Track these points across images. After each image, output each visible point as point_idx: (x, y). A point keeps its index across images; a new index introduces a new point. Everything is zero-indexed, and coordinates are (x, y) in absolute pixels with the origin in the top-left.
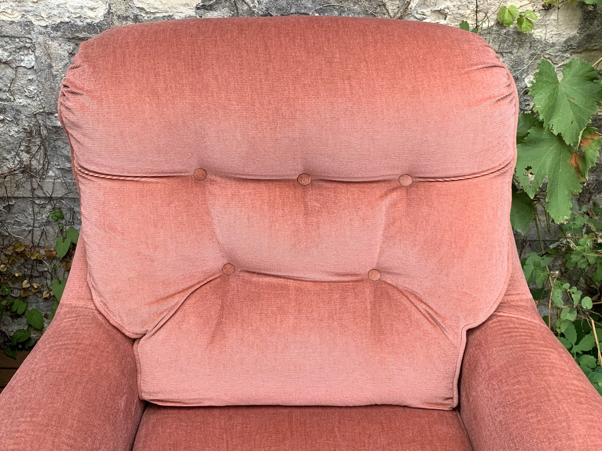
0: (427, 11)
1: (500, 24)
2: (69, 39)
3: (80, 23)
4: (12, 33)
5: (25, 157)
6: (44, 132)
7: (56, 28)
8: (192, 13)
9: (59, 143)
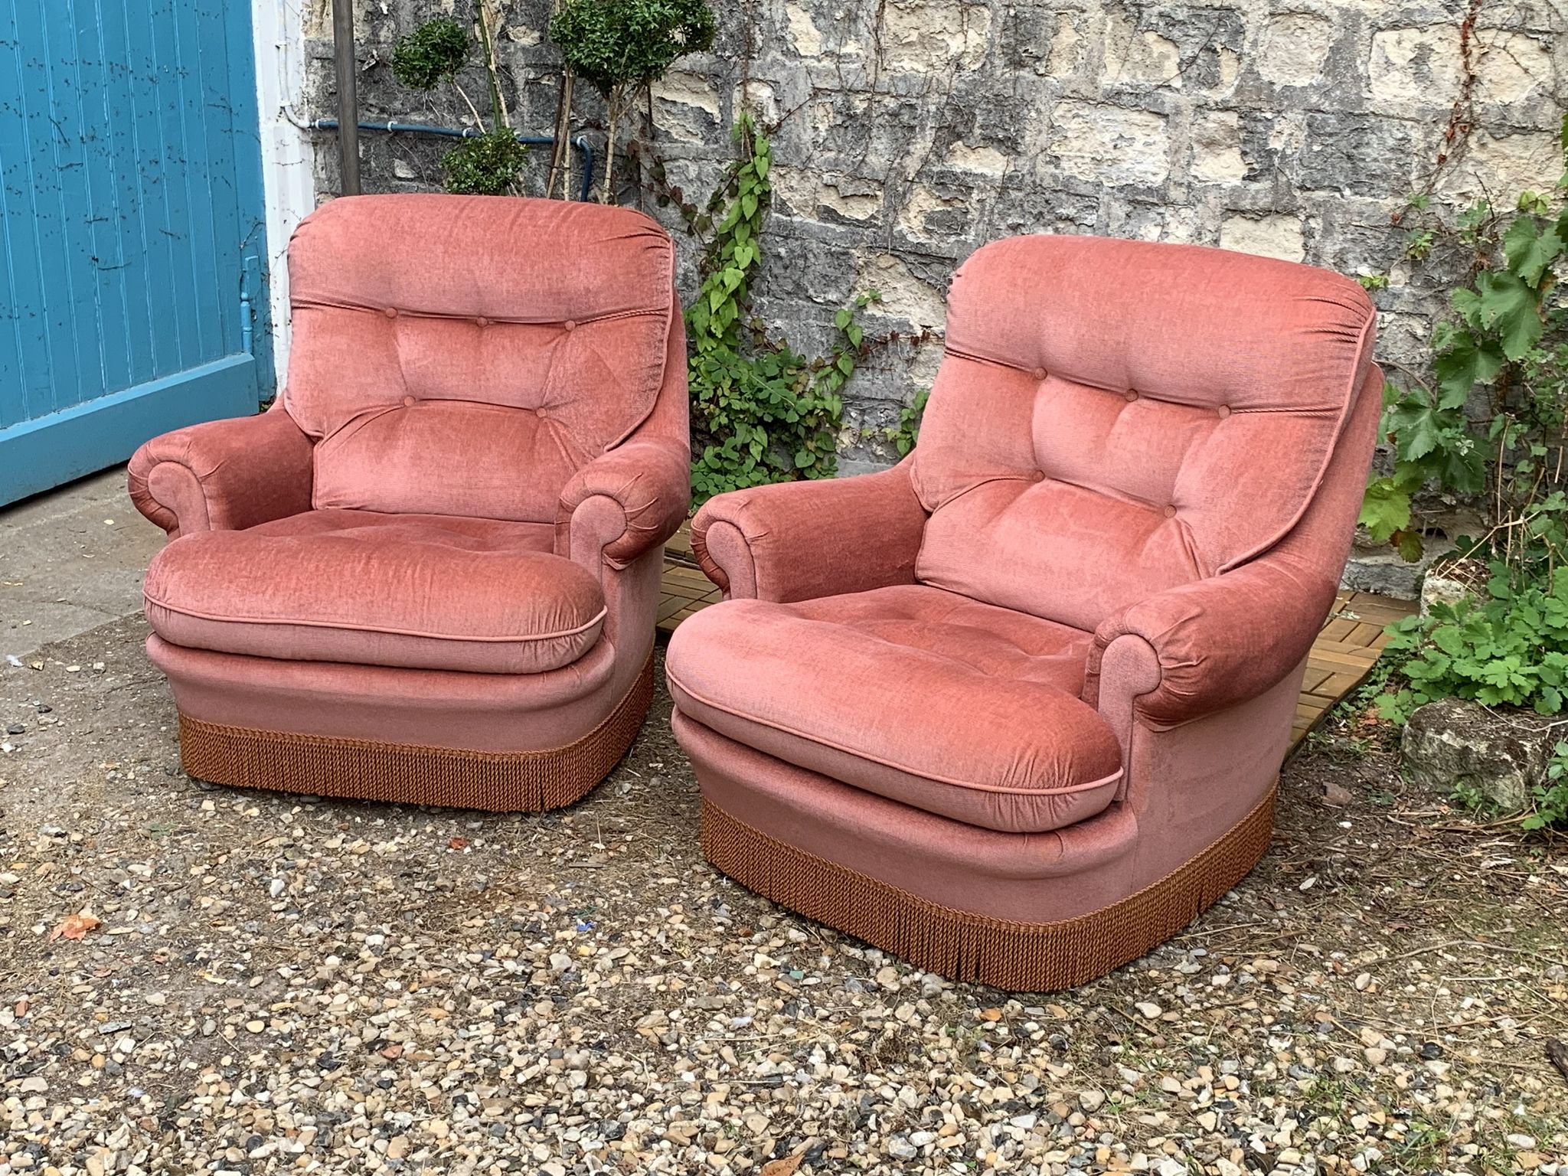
0: (1453, 194)
1: (1522, 209)
2: (1130, 202)
3: (1141, 186)
4: (1083, 192)
7: (1121, 189)
8: (1237, 182)
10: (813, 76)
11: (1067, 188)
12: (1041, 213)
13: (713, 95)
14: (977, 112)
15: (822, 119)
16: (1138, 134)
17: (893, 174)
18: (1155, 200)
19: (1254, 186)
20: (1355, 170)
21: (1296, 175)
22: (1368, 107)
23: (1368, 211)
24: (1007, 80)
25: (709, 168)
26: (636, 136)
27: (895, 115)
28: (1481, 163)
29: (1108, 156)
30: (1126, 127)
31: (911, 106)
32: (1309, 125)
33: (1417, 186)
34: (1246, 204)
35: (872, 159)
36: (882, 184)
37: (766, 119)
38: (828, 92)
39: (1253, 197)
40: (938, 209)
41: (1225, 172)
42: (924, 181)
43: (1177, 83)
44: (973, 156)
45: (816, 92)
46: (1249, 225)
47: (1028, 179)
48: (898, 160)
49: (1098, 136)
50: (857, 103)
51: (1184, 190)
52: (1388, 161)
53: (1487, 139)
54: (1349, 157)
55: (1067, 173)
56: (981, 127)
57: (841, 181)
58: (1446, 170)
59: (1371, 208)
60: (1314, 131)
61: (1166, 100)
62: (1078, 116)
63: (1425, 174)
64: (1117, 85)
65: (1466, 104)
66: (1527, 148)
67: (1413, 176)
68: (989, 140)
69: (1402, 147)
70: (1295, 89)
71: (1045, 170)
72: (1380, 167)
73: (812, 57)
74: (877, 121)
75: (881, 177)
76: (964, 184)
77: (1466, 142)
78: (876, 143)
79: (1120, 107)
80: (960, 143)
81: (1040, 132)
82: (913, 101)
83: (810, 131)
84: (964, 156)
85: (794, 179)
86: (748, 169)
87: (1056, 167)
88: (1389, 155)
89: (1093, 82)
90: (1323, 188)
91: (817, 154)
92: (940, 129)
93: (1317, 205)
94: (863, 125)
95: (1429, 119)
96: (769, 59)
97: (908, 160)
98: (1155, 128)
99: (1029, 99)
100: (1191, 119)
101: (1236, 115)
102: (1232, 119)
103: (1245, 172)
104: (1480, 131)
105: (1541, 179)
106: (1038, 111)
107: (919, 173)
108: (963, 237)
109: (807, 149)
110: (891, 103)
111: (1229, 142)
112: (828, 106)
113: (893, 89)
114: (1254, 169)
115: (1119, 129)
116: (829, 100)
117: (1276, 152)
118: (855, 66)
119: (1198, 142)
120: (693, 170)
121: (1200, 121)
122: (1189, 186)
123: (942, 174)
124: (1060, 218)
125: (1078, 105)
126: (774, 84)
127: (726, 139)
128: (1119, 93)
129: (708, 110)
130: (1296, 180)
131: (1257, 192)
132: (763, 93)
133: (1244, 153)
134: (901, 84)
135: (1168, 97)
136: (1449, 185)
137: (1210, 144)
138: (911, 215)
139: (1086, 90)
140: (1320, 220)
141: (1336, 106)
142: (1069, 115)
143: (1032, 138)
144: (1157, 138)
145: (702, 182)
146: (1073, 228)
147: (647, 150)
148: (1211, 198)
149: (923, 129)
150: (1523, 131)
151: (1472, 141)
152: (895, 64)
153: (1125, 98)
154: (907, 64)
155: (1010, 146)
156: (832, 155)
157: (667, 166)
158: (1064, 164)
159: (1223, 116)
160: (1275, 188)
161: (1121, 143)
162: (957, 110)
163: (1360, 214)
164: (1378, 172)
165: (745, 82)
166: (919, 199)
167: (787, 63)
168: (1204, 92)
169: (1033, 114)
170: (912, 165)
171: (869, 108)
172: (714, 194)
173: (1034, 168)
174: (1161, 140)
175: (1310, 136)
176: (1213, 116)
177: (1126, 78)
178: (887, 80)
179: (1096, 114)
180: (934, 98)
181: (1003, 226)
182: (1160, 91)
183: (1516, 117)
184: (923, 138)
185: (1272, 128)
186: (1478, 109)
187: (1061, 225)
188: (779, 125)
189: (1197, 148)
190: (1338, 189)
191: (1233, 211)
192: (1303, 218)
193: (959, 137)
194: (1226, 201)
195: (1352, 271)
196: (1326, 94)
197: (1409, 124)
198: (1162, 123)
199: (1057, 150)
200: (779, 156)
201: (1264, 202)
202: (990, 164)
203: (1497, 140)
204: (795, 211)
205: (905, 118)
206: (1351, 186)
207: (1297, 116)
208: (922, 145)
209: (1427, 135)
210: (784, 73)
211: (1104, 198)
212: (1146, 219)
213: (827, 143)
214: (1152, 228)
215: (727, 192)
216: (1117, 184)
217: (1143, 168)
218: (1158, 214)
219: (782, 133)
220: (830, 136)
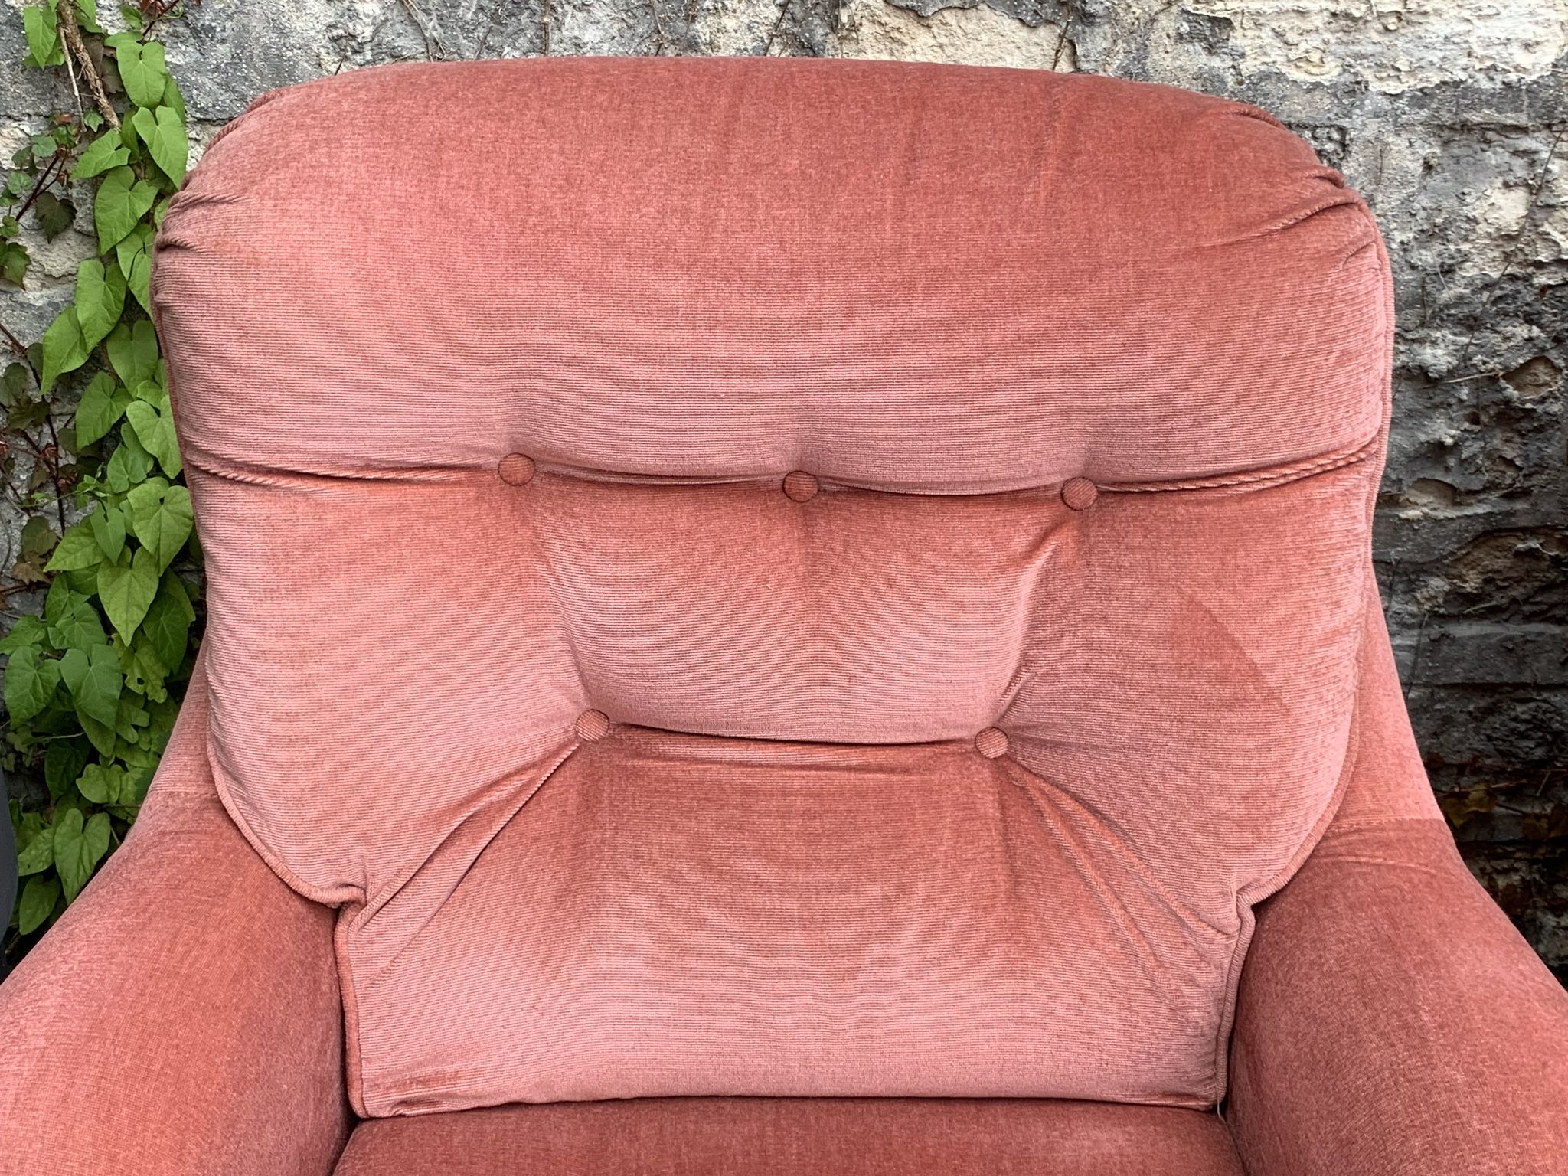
18: (1523, 120)
44: (925, 37)
55: (1249, 66)
84: (891, 36)
86: (106, 152)
87: (1211, 50)
158: (1238, 39)
173: (1141, 59)
200: (208, 91)
208: (744, 17)
211: (1363, 126)
212: (1480, 168)
213: (388, 37)
214: (1497, 196)
215: (27, 219)
216: (1408, 84)
217: (1494, 30)
218: (1516, 153)
219: (207, 18)
220: (394, 15)
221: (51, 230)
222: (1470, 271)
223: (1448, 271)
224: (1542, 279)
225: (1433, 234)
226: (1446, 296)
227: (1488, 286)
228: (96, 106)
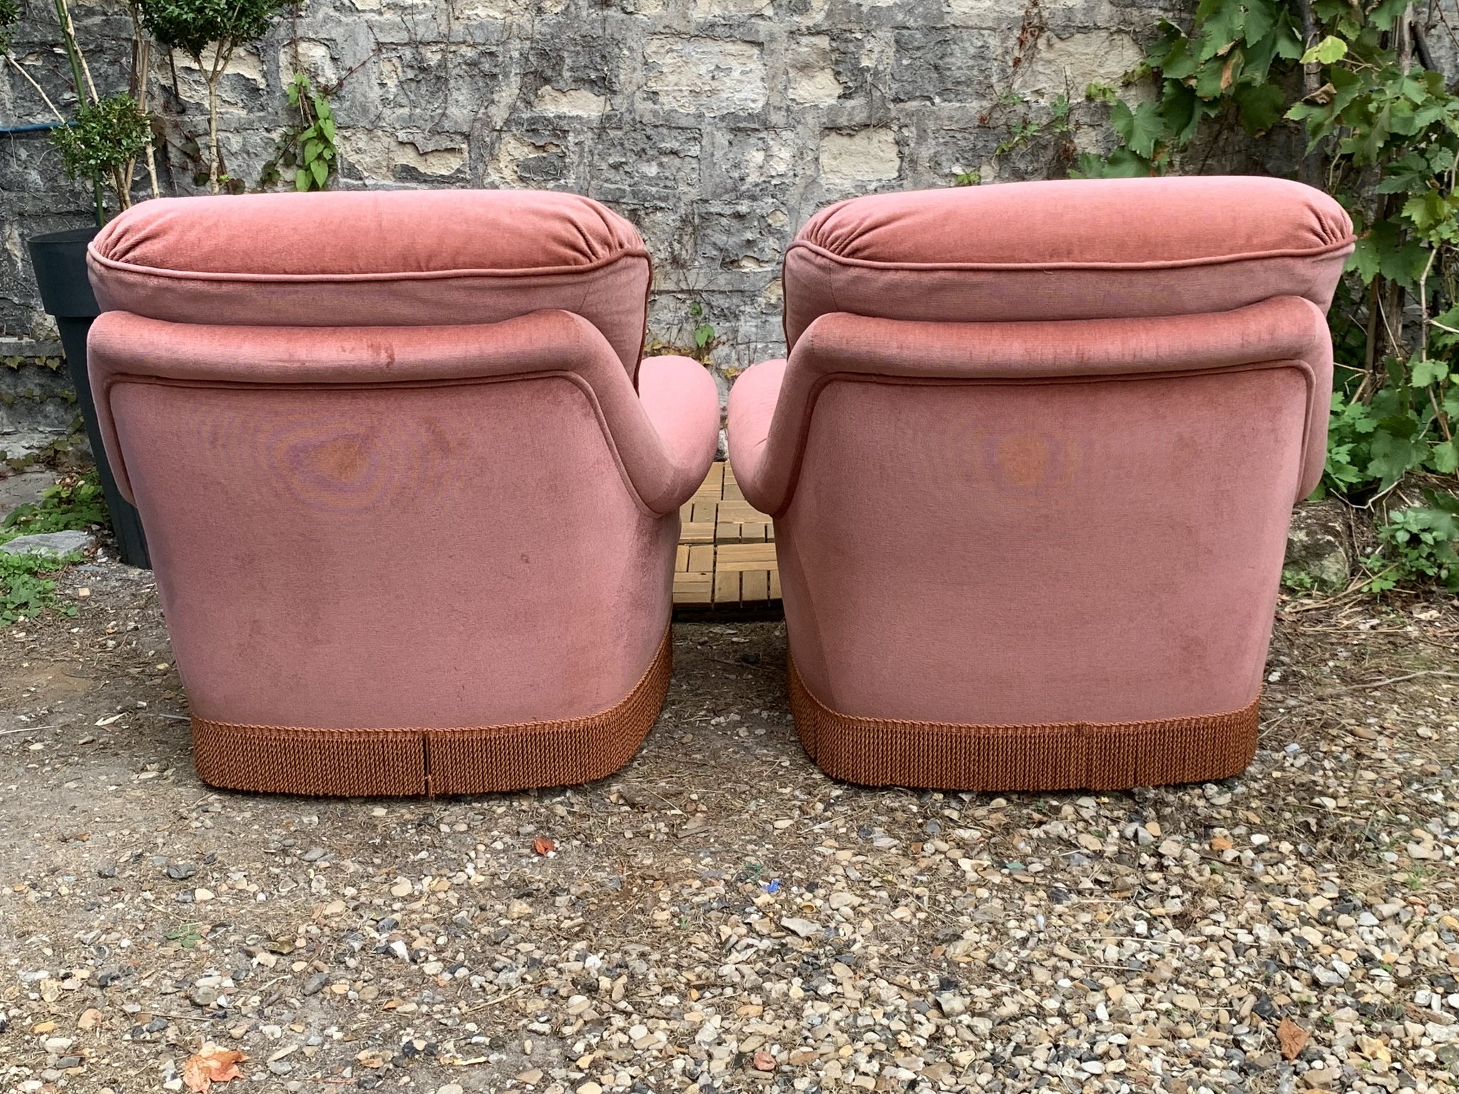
0: (1028, 92)
1: (1089, 98)
2: (731, 130)
3: (741, 113)
4: (685, 124)
5: (677, 246)
6: (697, 221)
7: (723, 118)
8: (833, 101)
9: (709, 231)
10: (375, 30)
11: (669, 123)
12: (643, 150)
13: (252, 60)
14: (566, 54)
15: (391, 73)
16: (734, 63)
17: (478, 125)
18: (757, 126)
19: (849, 103)
20: (942, 79)
21: (889, 89)
22: (949, 20)
23: (957, 115)
24: (594, 21)
25: (256, 138)
26: (159, 111)
27: (473, 64)
28: (1050, 62)
29: (707, 88)
30: (722, 57)
31: (491, 54)
32: (897, 42)
33: (999, 88)
34: (843, 121)
35: (453, 111)
36: (466, 137)
37: (322, 80)
38: (394, 46)
39: (850, 114)
40: (531, 156)
41: (821, 92)
42: (514, 129)
43: (769, 12)
44: (565, 99)
45: (380, 46)
46: (845, 141)
47: (627, 117)
48: (483, 110)
49: (694, 69)
50: (429, 54)
51: (784, 113)
52: (971, 68)
53: (1055, 40)
54: (936, 67)
55: (666, 108)
56: (571, 69)
57: (419, 139)
58: (1020, 71)
59: (960, 111)
60: (901, 46)
61: (760, 28)
62: (672, 50)
63: (1004, 77)
64: (710, 17)
65: (1036, 10)
66: (1088, 45)
67: (994, 80)
68: (581, 82)
69: (981, 55)
70: (881, 8)
71: (643, 107)
72: (965, 75)
73: (372, 11)
74: (454, 72)
75: (466, 129)
76: (558, 129)
77: (1036, 45)
78: (455, 95)
79: (714, 39)
80: (548, 87)
81: (635, 69)
82: (494, 49)
83: (377, 88)
84: (555, 100)
85: (362, 140)
86: (310, 133)
87: (654, 103)
88: (971, 62)
89: (685, 16)
90: (914, 98)
91: (387, 112)
92: (525, 75)
93: (910, 115)
94: (438, 78)
95: (1004, 26)
96: (320, 16)
97: (493, 110)
98: (750, 57)
99: (617, 36)
100: (785, 45)
101: (827, 38)
102: (823, 42)
103: (840, 91)
104: (1048, 33)
105: (1102, 71)
106: (631, 49)
107: (507, 122)
108: (562, 181)
109: (375, 107)
110: (469, 53)
111: (822, 64)
112: (395, 60)
113: (469, 38)
114: (850, 88)
115: (715, 61)
116: (394, 54)
117: (868, 69)
118: (424, 16)
119: (793, 66)
120: (235, 142)
121: (794, 46)
122: (788, 109)
123: (533, 121)
124: (663, 153)
125: (671, 40)
126: (328, 43)
127: (276, 104)
128: (712, 25)
129: (247, 76)
130: (890, 94)
131: (853, 108)
132: (316, 53)
133: (838, 73)
134: (478, 33)
135: (762, 26)
136: (1024, 86)
137: (805, 68)
138: (502, 165)
139: (678, 25)
140: (913, 129)
141: (921, 22)
142: (663, 51)
143: (627, 76)
144: (753, 66)
145: (248, 153)
146: (677, 161)
147: (176, 126)
148: (810, 119)
149: (506, 75)
150: (1084, 29)
151: (1041, 43)
152: (467, 12)
153: (719, 30)
154: (481, 12)
155: (603, 85)
156: (406, 111)
157: (200, 142)
158: (662, 99)
159: (815, 40)
160: (870, 103)
161: (718, 74)
162: (543, 54)
163: (950, 118)
164: (963, 79)
165: (293, 42)
166: (510, 147)
167: (343, 18)
168: (796, 18)
169: (626, 52)
170: (499, 115)
171: (444, 58)
172: (265, 167)
173: (632, 105)
174: (756, 66)
175: (898, 51)
176: (804, 40)
177: (717, 11)
178: (461, 28)
179: (689, 48)
180: (515, 44)
181: (604, 166)
182: (753, 20)
183: (1079, 19)
184: (508, 85)
185: (862, 47)
186: (1045, 14)
187: (665, 159)
188: (340, 84)
189: (792, 73)
190: (930, 99)
191: (832, 129)
192: (896, 128)
193: (547, 81)
194: (824, 120)
195: (947, 171)
196: (910, 12)
197: (986, 32)
198: (756, 51)
199: (655, 87)
200: (342, 118)
201: (860, 117)
202: (587, 106)
203: (1062, 39)
204: (366, 174)
205: (486, 66)
206: (940, 94)
207: (886, 34)
208: (508, 92)
209: (1004, 41)
210: (341, 30)
211: (706, 128)
212: (749, 145)
213: (398, 99)
214: (755, 153)
215: (281, 161)
216: (718, 114)
217: (742, 96)
218: (760, 139)
219: (343, 93)
220: (401, 92)
221: (287, 165)
222: (749, 180)
223: (742, 179)
224: (774, 182)
225: (736, 166)
226: (744, 188)
227: (757, 185)
228: (307, 120)
